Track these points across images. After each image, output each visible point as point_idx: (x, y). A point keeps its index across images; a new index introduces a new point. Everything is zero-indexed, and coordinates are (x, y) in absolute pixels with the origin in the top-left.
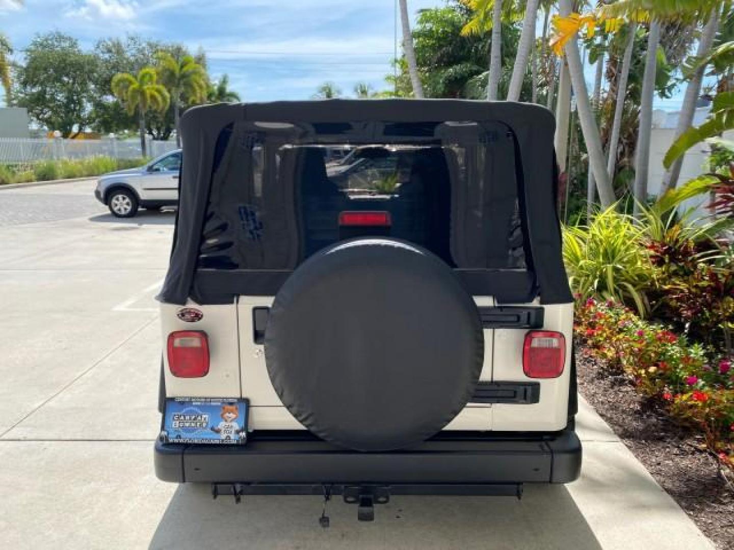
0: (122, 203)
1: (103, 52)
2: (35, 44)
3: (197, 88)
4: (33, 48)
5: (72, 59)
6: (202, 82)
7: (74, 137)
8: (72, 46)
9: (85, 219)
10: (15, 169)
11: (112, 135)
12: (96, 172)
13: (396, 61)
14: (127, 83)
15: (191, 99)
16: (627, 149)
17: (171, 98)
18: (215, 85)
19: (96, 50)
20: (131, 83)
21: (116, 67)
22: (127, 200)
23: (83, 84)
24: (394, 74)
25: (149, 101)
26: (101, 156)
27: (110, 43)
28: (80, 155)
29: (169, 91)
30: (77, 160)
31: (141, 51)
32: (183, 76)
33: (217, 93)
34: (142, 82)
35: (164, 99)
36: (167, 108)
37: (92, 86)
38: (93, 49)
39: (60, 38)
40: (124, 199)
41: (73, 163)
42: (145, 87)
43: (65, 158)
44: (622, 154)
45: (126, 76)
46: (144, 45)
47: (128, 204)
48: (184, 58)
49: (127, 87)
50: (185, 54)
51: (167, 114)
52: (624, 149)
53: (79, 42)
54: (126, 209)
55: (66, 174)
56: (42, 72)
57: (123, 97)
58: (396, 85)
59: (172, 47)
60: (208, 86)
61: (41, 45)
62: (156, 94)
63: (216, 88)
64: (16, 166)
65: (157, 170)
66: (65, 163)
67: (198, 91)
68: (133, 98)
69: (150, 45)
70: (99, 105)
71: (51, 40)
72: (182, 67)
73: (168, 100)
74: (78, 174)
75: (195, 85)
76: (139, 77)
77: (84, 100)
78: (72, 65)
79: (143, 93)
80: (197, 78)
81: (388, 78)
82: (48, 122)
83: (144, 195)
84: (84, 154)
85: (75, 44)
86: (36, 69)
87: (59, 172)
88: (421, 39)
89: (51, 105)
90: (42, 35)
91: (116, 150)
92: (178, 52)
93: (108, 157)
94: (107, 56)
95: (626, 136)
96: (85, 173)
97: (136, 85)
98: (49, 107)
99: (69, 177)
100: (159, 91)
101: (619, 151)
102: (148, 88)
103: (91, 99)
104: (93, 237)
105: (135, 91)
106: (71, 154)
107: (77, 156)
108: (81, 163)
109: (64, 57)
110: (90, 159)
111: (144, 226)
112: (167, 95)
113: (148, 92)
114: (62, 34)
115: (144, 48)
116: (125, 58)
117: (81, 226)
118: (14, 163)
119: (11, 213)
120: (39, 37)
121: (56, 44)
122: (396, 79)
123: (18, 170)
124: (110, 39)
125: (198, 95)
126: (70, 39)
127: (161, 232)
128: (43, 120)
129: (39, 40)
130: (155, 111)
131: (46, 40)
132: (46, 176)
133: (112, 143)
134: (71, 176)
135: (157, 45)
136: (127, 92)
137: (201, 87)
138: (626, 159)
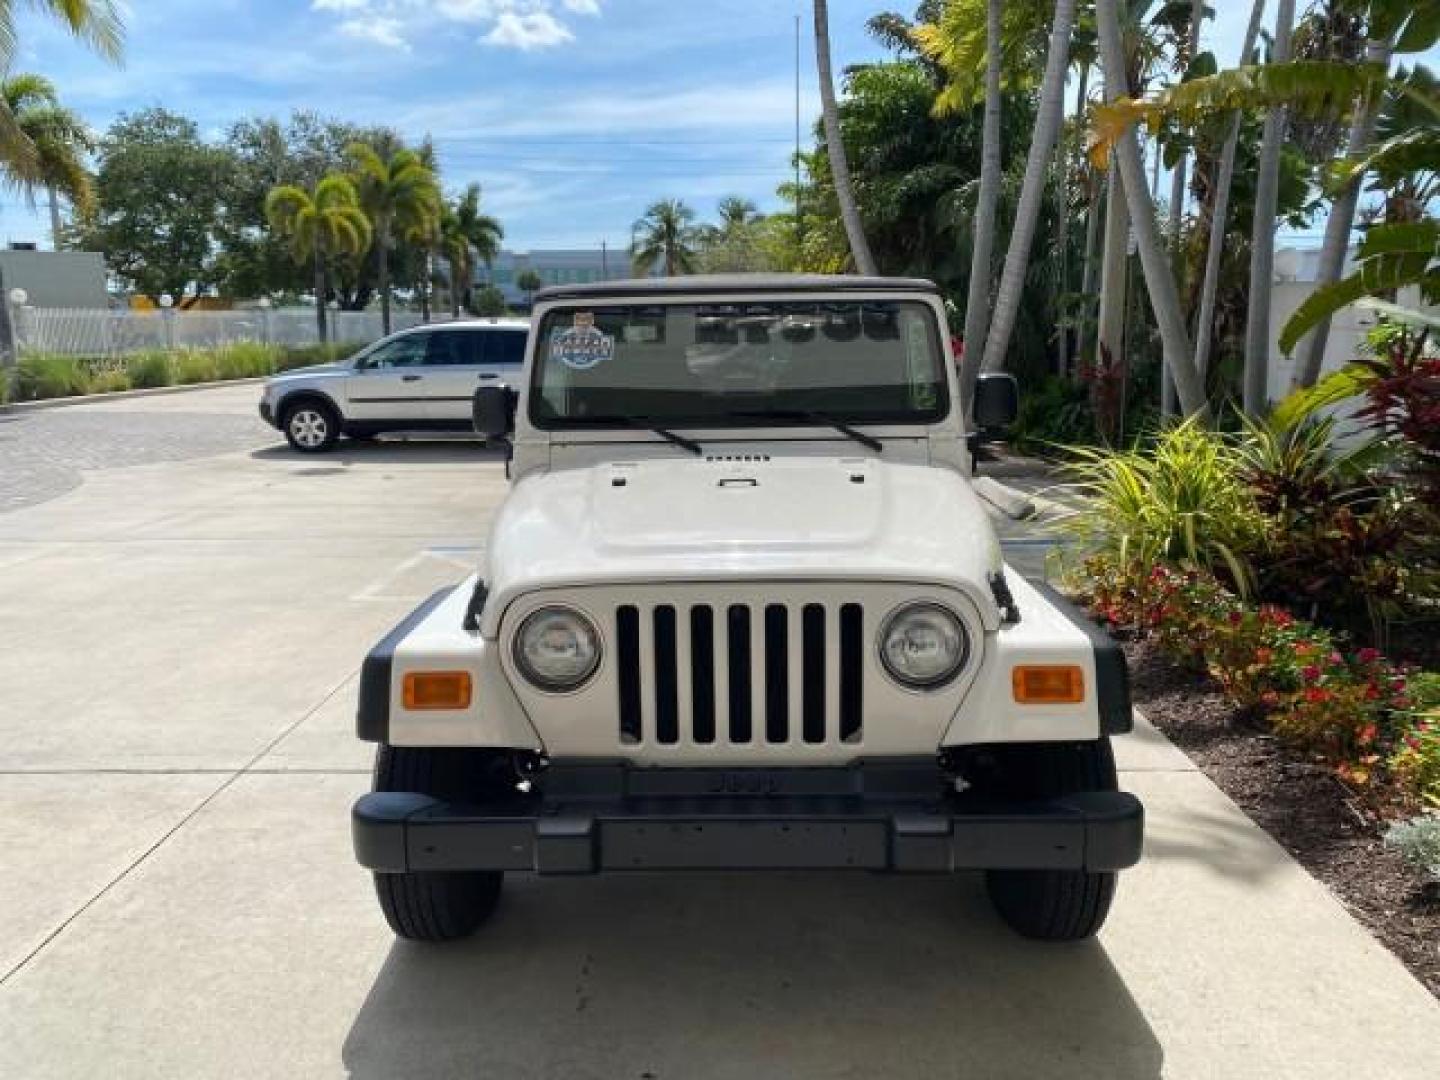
0: (310, 426)
1: (244, 146)
2: (117, 131)
3: (422, 210)
4: (113, 139)
5: (186, 160)
6: (432, 201)
7: (187, 307)
8: (185, 136)
9: (243, 456)
10: (93, 366)
11: (264, 302)
12: (237, 372)
13: (798, 156)
14: (291, 204)
15: (410, 232)
16: (1231, 320)
17: (374, 231)
18: (453, 204)
19: (230, 142)
20: (300, 204)
21: (269, 174)
22: (320, 421)
23: (207, 206)
24: (793, 180)
25: (337, 239)
26: (245, 341)
27: (258, 128)
28: (207, 340)
29: (371, 219)
30: (203, 350)
31: (316, 143)
32: (398, 189)
33: (458, 220)
34: (321, 202)
35: (361, 232)
36: (366, 250)
37: (222, 210)
38: (225, 138)
39: (164, 120)
40: (313, 418)
41: (197, 354)
42: (327, 211)
43: (183, 346)
44: (1224, 329)
45: (290, 190)
46: (323, 131)
47: (320, 428)
48: (397, 155)
49: (294, 213)
50: (399, 147)
51: (366, 260)
52: (1227, 320)
53: (199, 128)
54: (316, 437)
55: (184, 376)
56: (131, 184)
57: (284, 229)
58: (799, 200)
59: (375, 133)
60: (442, 208)
61: (129, 132)
62: (347, 224)
63: (454, 210)
64: (95, 361)
65: (374, 365)
66: (182, 355)
67: (426, 217)
68: (306, 232)
69: (334, 131)
70: (234, 245)
71: (149, 123)
72: (393, 174)
73: (369, 236)
74: (206, 377)
75: (419, 205)
76: (317, 192)
77: (210, 236)
78: (186, 170)
79: (324, 223)
80: (422, 192)
81: (784, 190)
82: (139, 277)
83: (350, 412)
84: (214, 336)
85: (192, 131)
86: (119, 178)
87: (171, 371)
88: (851, 120)
89: (145, 246)
90: (130, 115)
91: (271, 329)
92: (385, 144)
93: (258, 342)
94: (251, 152)
95: (1230, 296)
96: (217, 373)
97: (310, 209)
98: (140, 249)
99: (191, 380)
100: (350, 218)
101: (1217, 324)
102: (332, 214)
103: (221, 234)
104: (269, 485)
105: (307, 220)
106: (190, 339)
107: (202, 343)
108: (210, 354)
109: (173, 156)
110: (226, 347)
111: (356, 466)
112: (367, 226)
113: (334, 222)
114: (168, 113)
115: (322, 138)
116: (283, 157)
117: (239, 467)
118: (89, 356)
119: (106, 446)
120: (126, 119)
121: (156, 130)
122: (799, 192)
123: (100, 369)
124: (258, 121)
125: (427, 226)
126: (182, 121)
127: (388, 478)
128: (129, 274)
129: (124, 124)
130: (345, 255)
131: (138, 124)
132: (150, 379)
133: (264, 318)
134: (193, 379)
135: (346, 132)
136: (293, 222)
137: (429, 209)
138: (1230, 339)
